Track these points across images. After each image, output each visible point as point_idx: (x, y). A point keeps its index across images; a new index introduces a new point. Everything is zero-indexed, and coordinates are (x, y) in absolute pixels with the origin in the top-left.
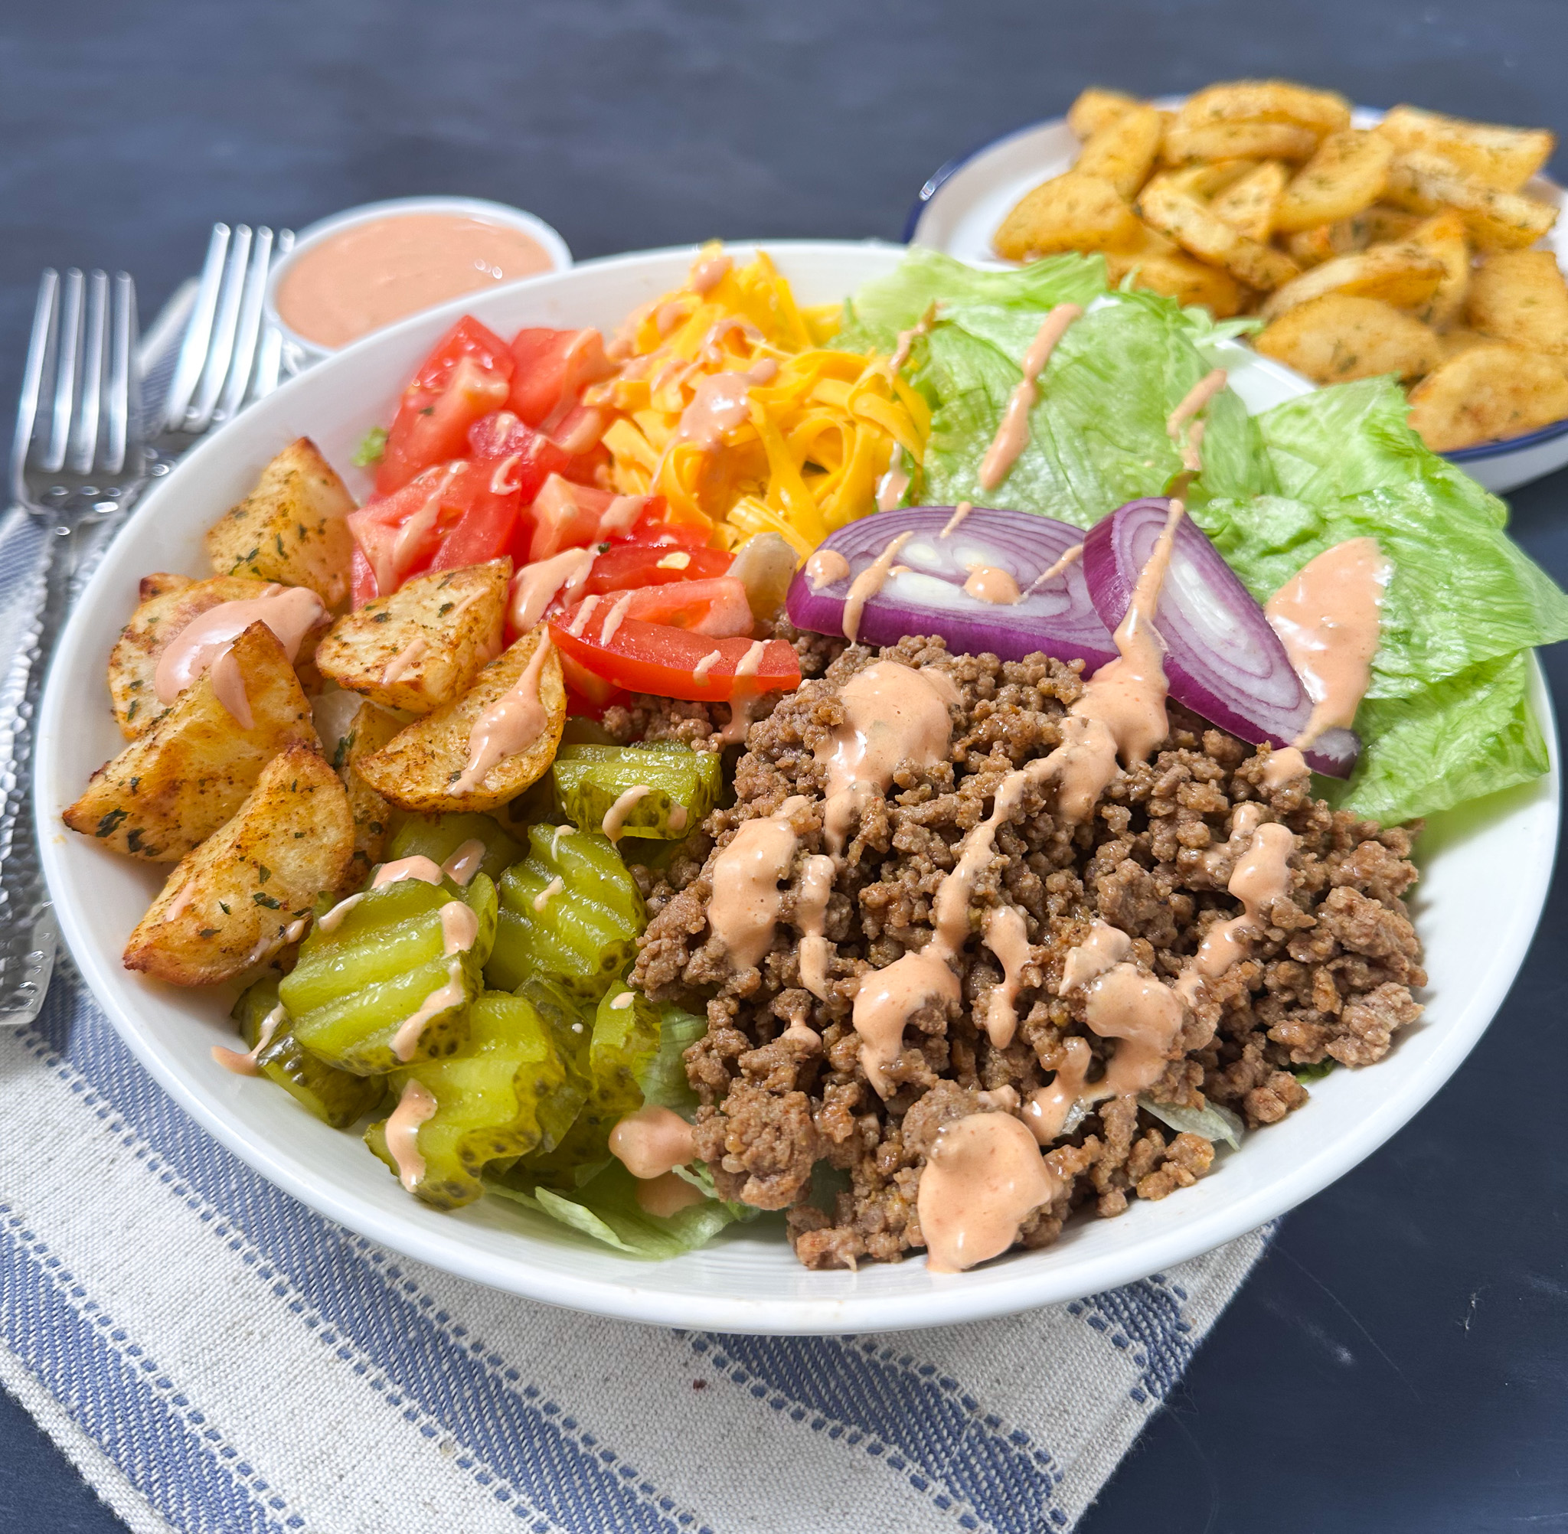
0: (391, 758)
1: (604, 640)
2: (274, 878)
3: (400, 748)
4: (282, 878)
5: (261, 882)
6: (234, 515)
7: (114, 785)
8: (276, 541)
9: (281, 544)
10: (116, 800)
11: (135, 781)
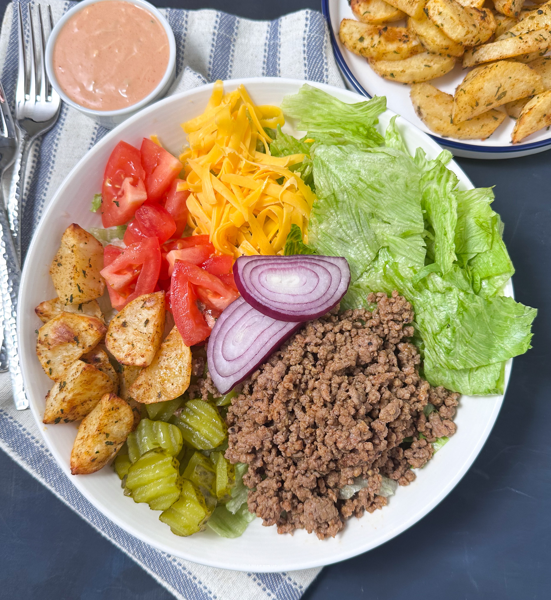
2: (111, 435)
3: (140, 383)
5: (107, 438)
6: (57, 263)
7: (56, 413)
8: (77, 287)
9: (79, 287)
10: (58, 416)
11: (62, 410)
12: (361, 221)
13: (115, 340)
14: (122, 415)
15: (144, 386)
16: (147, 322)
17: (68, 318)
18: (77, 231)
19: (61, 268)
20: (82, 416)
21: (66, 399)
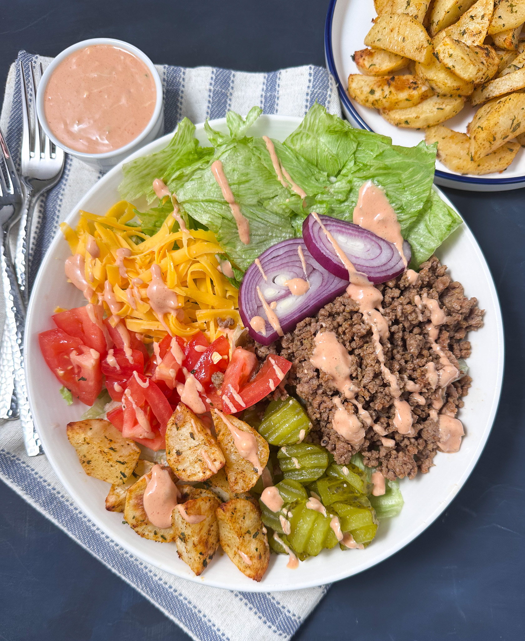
0: (236, 483)
1: (243, 405)
2: (250, 530)
3: (234, 478)
4: (251, 527)
5: (250, 534)
6: (86, 464)
7: (198, 559)
8: (118, 463)
9: (120, 462)
10: (202, 561)
11: (201, 554)
12: (260, 216)
13: (184, 470)
14: (243, 509)
15: (239, 477)
16: (192, 435)
18: (76, 427)
19: (92, 463)
20: (217, 542)
21: (196, 543)
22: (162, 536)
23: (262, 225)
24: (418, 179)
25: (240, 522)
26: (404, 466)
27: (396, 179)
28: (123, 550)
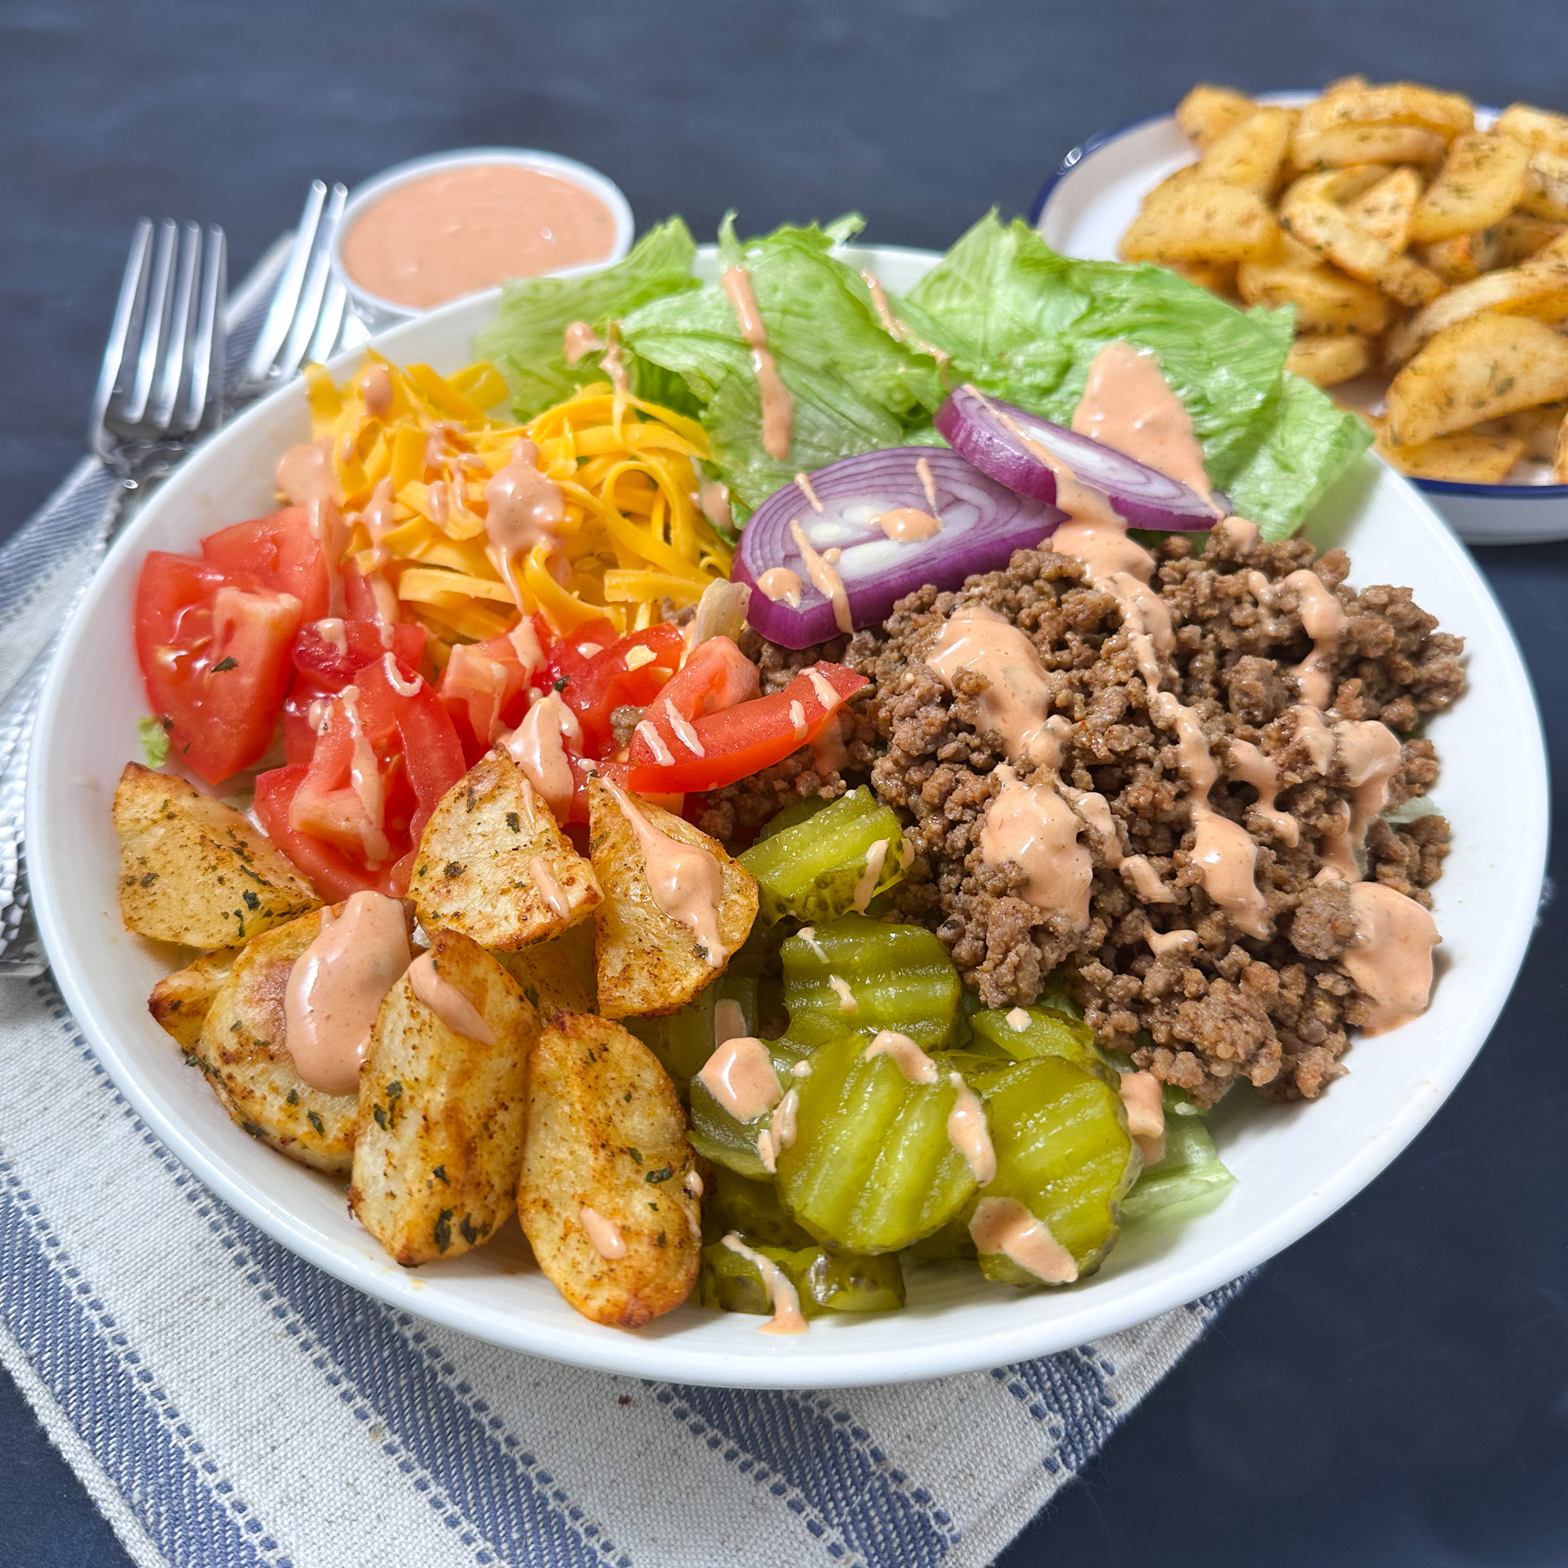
0: (626, 977)
1: (696, 747)
2: (644, 1152)
3: (620, 964)
4: (645, 1147)
5: (639, 1164)
6: (137, 886)
7: (426, 1192)
8: (247, 876)
9: (253, 876)
11: (440, 1173)
12: (824, 398)
13: (457, 916)
14: (629, 1069)
15: (636, 963)
16: (513, 820)
17: (277, 941)
19: (159, 884)
21: (435, 1114)
22: (312, 1117)
23: (827, 421)
24: (1245, 345)
25: (611, 1102)
26: (1232, 1022)
27: (1187, 339)
28: (123, 1343)
